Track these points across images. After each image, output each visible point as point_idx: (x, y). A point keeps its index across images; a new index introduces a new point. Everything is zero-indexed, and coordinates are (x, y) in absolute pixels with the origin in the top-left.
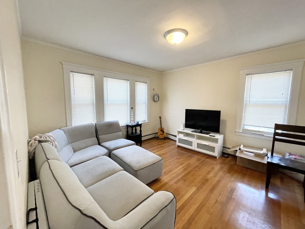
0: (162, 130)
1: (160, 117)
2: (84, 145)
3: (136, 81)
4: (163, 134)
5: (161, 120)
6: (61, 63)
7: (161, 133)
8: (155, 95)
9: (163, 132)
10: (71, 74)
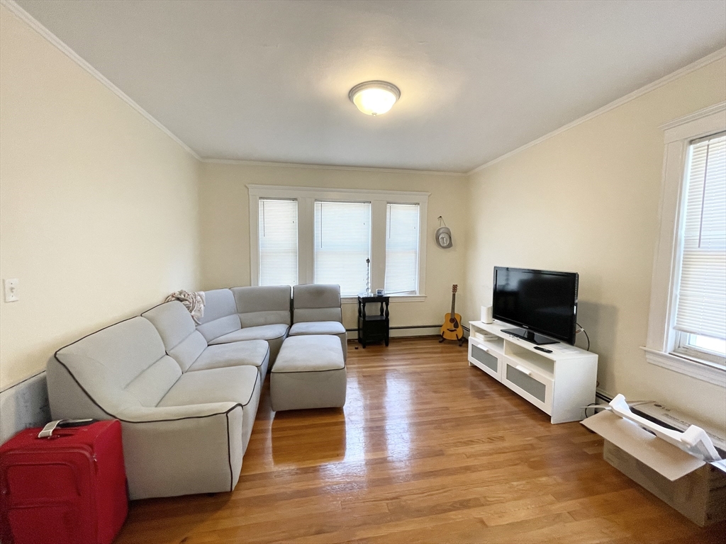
0: (454, 321)
1: (455, 288)
2: (262, 320)
3: (388, 203)
4: (454, 329)
5: (454, 295)
6: (246, 187)
7: (451, 326)
8: (441, 231)
9: (456, 326)
10: (261, 202)
